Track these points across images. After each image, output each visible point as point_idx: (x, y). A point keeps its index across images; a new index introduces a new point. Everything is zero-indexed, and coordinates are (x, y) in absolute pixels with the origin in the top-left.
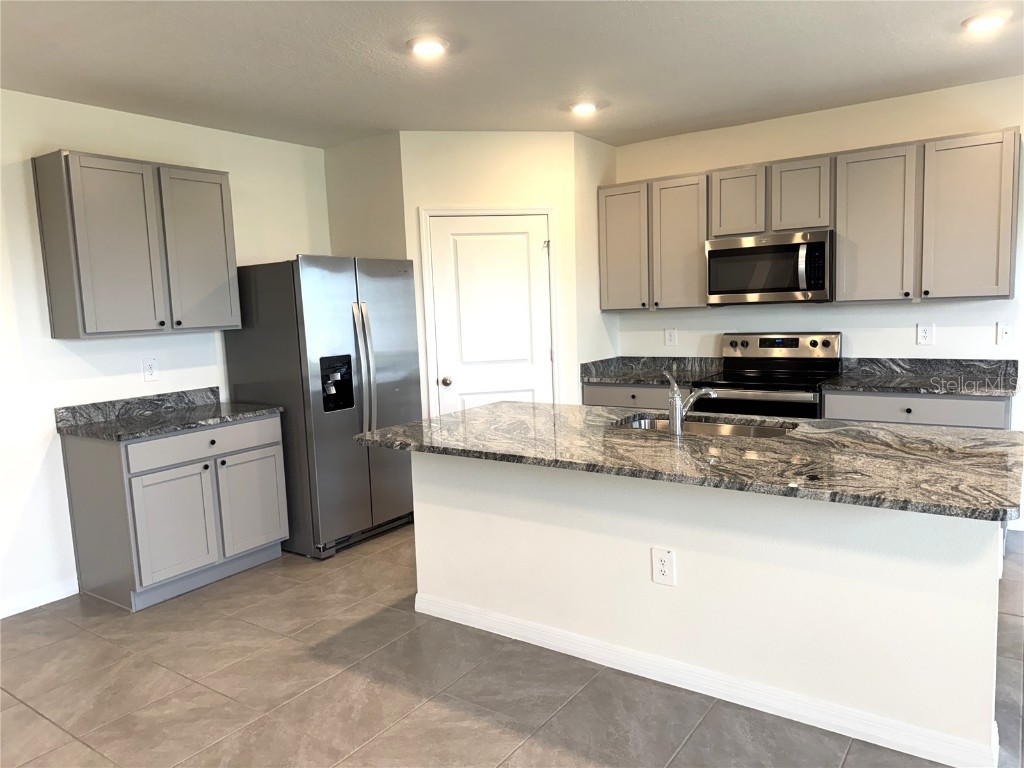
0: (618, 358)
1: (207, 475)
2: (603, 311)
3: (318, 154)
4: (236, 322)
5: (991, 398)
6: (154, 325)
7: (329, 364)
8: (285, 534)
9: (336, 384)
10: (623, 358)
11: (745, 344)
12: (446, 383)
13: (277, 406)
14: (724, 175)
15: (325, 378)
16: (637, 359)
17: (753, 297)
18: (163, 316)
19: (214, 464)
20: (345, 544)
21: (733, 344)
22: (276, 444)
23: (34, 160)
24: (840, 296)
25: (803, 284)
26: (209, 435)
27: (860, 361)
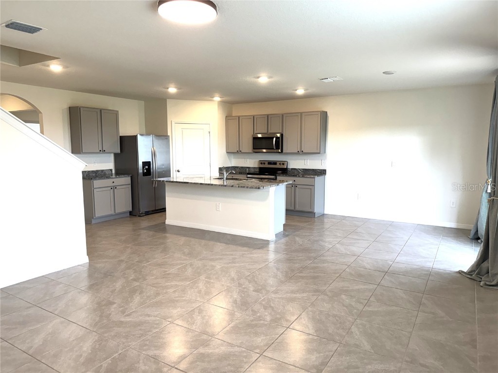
0: (232, 167)
1: (112, 190)
2: (227, 152)
3: (143, 103)
4: (119, 151)
5: (311, 178)
6: (99, 151)
7: (145, 164)
8: (130, 209)
9: (146, 169)
10: (234, 167)
11: (264, 163)
12: (178, 171)
13: (130, 174)
14: (257, 117)
15: (143, 167)
16: (238, 167)
17: (264, 151)
18: (101, 149)
19: (114, 188)
20: (147, 213)
21: (262, 163)
22: (129, 184)
23: (69, 107)
24: (284, 151)
25: (275, 148)
26: (113, 180)
27: (292, 169)
